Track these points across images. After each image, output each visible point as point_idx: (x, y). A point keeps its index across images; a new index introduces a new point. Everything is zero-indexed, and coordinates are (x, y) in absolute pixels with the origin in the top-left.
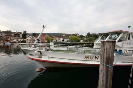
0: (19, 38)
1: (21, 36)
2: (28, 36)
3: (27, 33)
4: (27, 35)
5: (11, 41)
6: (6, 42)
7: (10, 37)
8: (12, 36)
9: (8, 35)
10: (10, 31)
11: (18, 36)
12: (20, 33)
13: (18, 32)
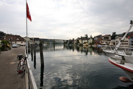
0: (108, 41)
1: (110, 38)
2: (118, 38)
3: (116, 34)
4: (116, 37)
5: (102, 44)
6: (98, 44)
7: (101, 40)
8: (102, 39)
9: (100, 38)
10: (101, 35)
11: (107, 39)
12: (109, 35)
13: (108, 35)
